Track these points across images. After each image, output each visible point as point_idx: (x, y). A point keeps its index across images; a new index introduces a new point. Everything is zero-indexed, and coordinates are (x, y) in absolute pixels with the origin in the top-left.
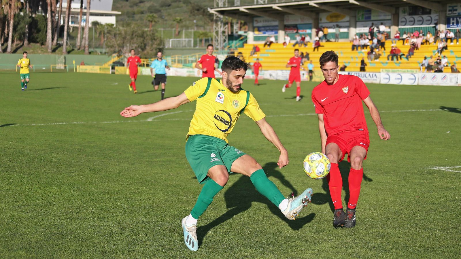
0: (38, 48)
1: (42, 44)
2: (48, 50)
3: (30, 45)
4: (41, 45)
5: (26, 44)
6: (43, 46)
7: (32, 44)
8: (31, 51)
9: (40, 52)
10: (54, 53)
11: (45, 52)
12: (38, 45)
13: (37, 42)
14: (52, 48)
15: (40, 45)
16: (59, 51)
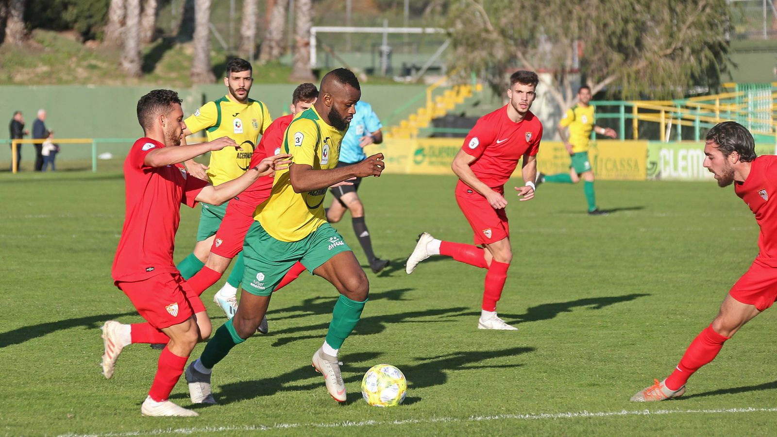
0: (70, 55)
1: (87, 35)
2: (120, 64)
3: (32, 42)
4: (81, 39)
5: (14, 37)
6: (90, 44)
7: (40, 33)
8: (43, 69)
9: (81, 73)
10: (147, 77)
11: (106, 75)
12: (70, 37)
13: (65, 27)
14: (139, 53)
15: (77, 40)
16: (171, 68)
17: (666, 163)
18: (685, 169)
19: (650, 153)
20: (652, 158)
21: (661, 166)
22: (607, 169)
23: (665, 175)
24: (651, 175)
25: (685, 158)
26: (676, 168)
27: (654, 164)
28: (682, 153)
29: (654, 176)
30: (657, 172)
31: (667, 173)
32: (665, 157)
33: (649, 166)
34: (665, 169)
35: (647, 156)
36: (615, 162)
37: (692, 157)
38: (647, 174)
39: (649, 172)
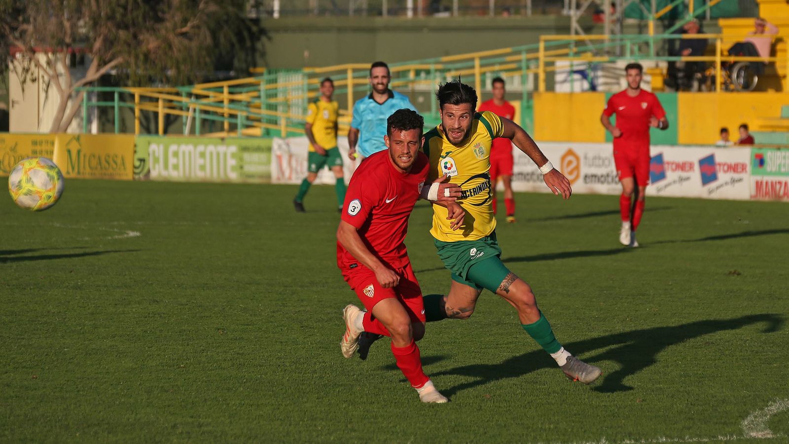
17: (156, 160)
18: (176, 167)
19: (138, 149)
20: (140, 155)
21: (150, 164)
22: (90, 167)
23: (154, 174)
24: (139, 173)
25: (176, 154)
26: (166, 167)
27: (142, 160)
28: (173, 148)
29: (141, 176)
30: (145, 170)
31: (157, 172)
32: (154, 152)
33: (137, 163)
34: (154, 168)
35: (135, 152)
36: (99, 158)
37: (184, 153)
38: (134, 173)
39: (137, 171)
